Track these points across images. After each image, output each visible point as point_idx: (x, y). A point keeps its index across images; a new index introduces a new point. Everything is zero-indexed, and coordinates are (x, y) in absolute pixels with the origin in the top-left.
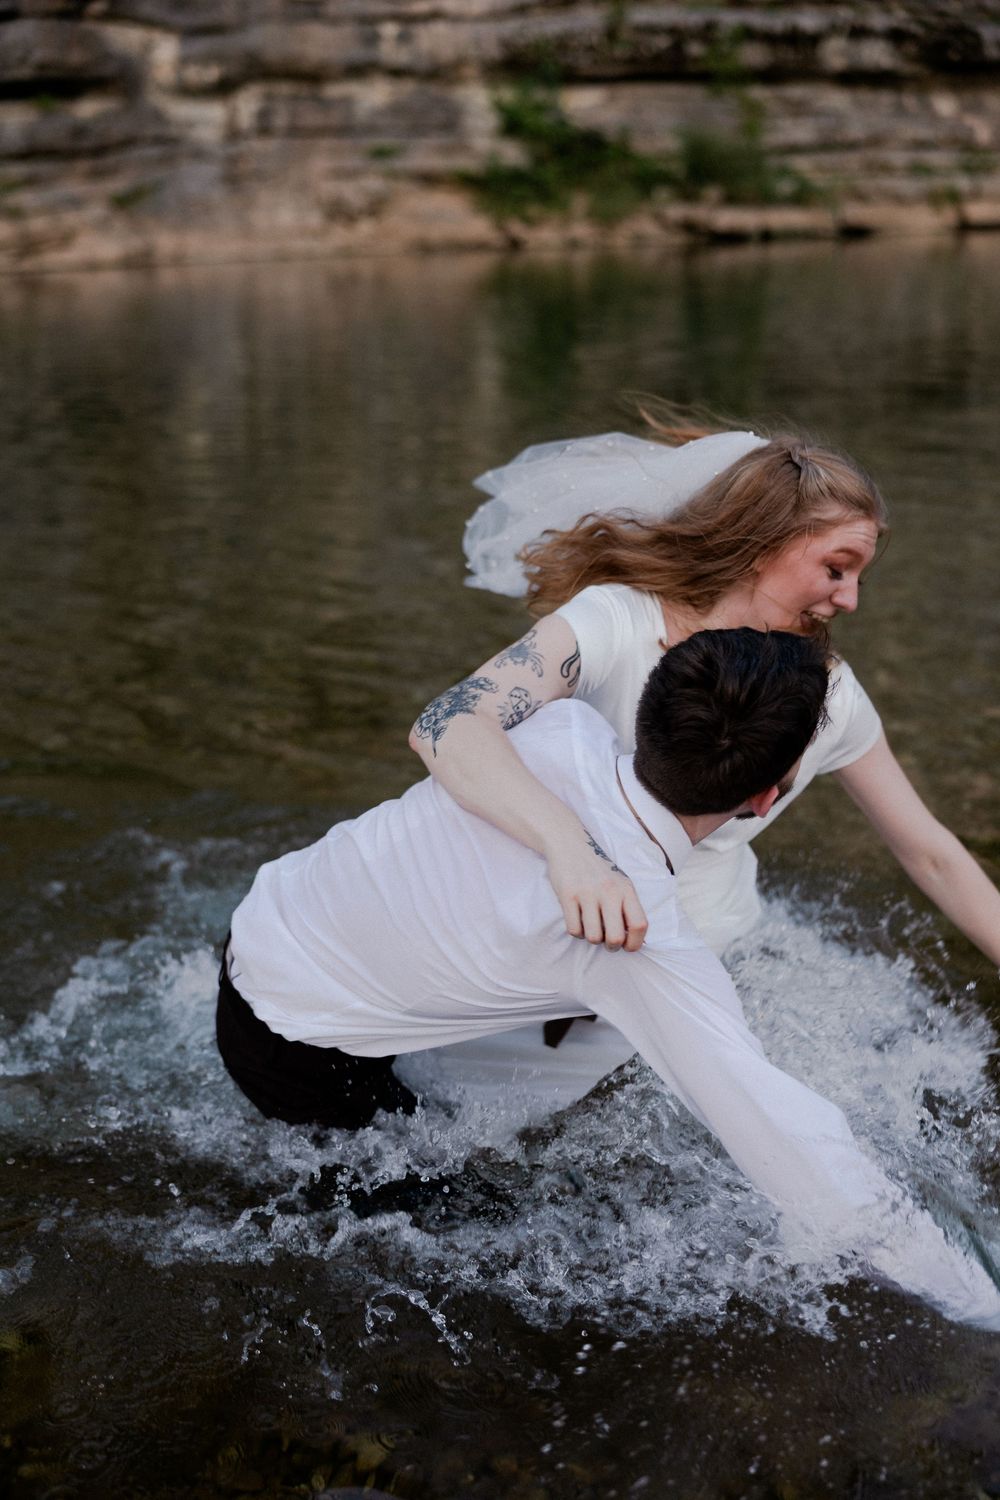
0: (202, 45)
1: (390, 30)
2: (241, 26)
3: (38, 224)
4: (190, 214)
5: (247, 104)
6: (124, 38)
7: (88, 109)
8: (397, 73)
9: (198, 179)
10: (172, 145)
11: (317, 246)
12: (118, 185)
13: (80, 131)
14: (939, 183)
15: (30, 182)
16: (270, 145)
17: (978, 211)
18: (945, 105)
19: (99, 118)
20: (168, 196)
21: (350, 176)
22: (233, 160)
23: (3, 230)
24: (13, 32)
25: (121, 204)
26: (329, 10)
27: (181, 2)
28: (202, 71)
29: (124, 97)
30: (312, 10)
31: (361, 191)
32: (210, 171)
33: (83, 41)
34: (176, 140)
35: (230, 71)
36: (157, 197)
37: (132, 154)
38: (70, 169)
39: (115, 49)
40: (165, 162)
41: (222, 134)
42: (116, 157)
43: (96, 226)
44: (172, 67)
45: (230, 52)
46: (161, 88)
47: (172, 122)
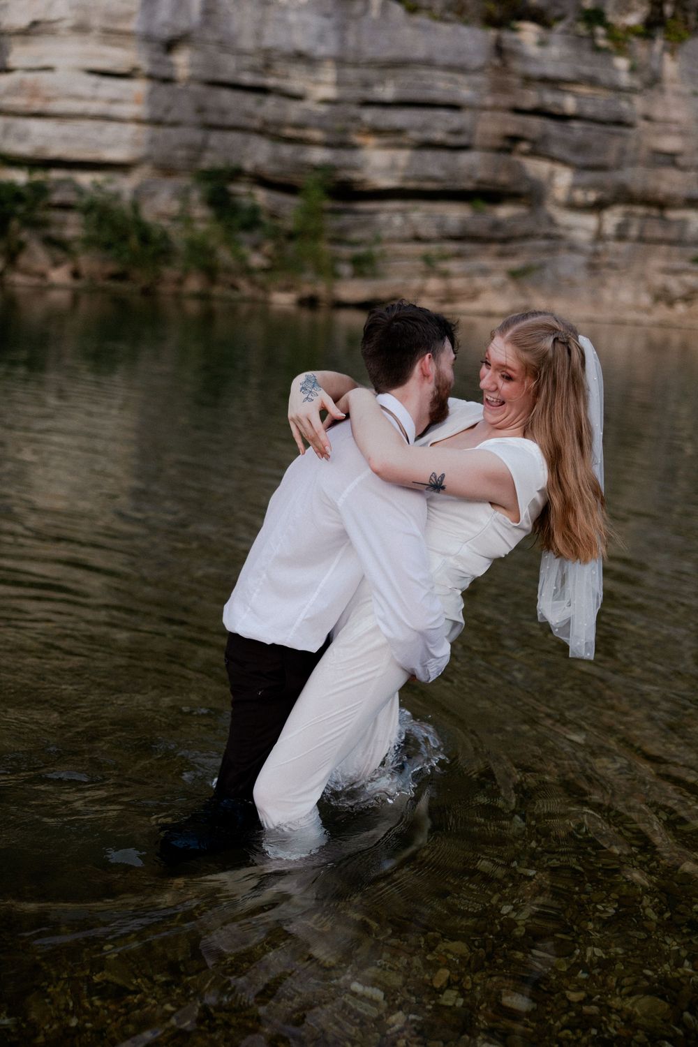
0: (589, 177)
2: (619, 166)
3: (458, 283)
4: (561, 287)
5: (612, 219)
6: (537, 168)
7: (504, 212)
9: (570, 264)
10: (556, 240)
11: (645, 318)
12: (515, 263)
13: (497, 225)
15: (459, 255)
16: (623, 247)
19: (513, 218)
20: (548, 273)
21: (676, 272)
22: (596, 254)
23: (434, 284)
24: (466, 160)
25: (515, 275)
26: (681, 161)
27: (580, 148)
28: (585, 194)
29: (530, 206)
30: (670, 159)
31: (683, 284)
32: (579, 259)
33: (511, 168)
34: (559, 238)
35: (605, 196)
36: (539, 273)
37: (527, 244)
38: (485, 250)
39: (531, 174)
40: (549, 251)
41: (590, 236)
42: (517, 245)
43: (494, 288)
44: (567, 188)
45: (608, 183)
46: (556, 202)
47: (559, 226)
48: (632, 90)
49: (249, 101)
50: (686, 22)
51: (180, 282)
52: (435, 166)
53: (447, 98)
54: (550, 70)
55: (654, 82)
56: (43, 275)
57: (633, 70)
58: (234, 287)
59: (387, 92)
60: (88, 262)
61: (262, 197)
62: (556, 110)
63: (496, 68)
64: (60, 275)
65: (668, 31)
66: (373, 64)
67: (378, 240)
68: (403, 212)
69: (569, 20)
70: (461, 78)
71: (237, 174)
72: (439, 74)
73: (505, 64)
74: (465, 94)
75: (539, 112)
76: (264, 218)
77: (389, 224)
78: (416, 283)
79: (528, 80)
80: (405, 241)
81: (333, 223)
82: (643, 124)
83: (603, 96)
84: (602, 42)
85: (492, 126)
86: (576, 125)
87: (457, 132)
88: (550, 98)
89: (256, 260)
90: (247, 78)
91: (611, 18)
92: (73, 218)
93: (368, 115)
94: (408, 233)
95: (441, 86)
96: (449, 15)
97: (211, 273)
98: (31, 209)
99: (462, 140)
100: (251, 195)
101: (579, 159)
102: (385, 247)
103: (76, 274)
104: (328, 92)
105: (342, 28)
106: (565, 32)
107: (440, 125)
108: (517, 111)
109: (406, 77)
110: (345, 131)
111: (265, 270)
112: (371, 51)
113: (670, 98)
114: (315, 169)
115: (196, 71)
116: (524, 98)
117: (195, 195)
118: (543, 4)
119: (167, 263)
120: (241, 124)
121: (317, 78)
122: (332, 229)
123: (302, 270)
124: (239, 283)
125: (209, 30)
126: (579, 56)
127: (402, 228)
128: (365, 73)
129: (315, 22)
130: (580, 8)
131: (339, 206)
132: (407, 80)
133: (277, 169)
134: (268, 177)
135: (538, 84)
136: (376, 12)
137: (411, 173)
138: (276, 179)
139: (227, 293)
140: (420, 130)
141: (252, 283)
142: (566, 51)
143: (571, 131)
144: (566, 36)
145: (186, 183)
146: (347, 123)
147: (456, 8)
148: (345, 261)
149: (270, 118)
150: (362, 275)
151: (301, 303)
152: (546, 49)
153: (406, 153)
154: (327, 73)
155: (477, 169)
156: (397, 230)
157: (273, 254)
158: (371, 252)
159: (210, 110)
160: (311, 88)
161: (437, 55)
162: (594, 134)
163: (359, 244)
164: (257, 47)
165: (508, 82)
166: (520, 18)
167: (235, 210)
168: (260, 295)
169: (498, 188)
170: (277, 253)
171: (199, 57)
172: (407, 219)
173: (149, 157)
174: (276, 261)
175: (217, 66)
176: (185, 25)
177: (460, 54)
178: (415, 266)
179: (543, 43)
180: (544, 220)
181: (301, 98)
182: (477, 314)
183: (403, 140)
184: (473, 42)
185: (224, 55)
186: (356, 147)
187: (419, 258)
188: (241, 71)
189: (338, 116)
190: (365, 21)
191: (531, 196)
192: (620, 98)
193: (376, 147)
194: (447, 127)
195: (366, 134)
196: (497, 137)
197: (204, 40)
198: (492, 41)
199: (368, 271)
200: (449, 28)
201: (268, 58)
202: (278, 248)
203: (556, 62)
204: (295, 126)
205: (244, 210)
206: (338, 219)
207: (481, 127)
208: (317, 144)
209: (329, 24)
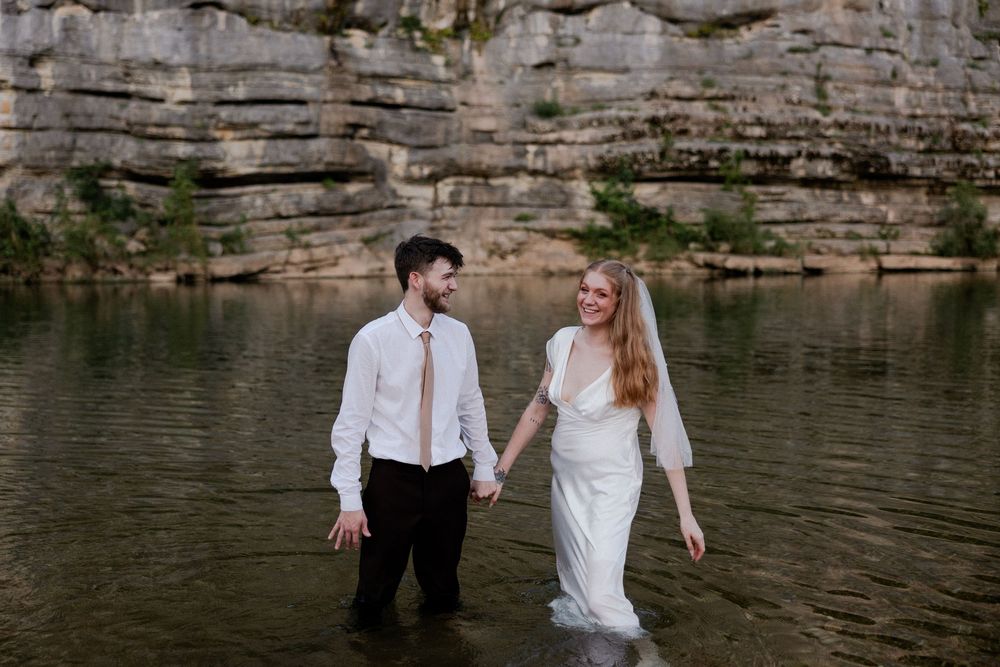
0: (421, 155)
1: (532, 149)
2: (446, 145)
3: (319, 253)
5: (445, 188)
6: (377, 150)
7: (352, 188)
8: (534, 173)
9: (414, 228)
10: (398, 209)
11: (485, 270)
12: (367, 232)
13: (347, 200)
14: (866, 244)
15: (317, 229)
16: (458, 211)
17: (889, 262)
18: (867, 198)
19: (359, 193)
20: (397, 237)
21: (504, 229)
22: (435, 219)
23: (298, 255)
24: (314, 145)
25: (367, 242)
26: (496, 137)
27: (411, 131)
28: (421, 169)
29: (373, 181)
30: (488, 136)
31: (511, 239)
33: (354, 151)
34: (403, 207)
35: (437, 169)
36: (389, 238)
37: (376, 214)
38: (340, 222)
39: (373, 155)
40: (395, 219)
41: (428, 205)
42: (367, 215)
43: (352, 254)
44: (404, 165)
45: (439, 159)
46: (396, 178)
47: (401, 197)
48: (449, 81)
49: (113, 105)
50: (487, 25)
51: (62, 271)
52: (288, 153)
53: (294, 96)
54: (380, 69)
55: (467, 74)
57: (448, 65)
58: (116, 272)
59: (240, 92)
61: (131, 188)
62: (389, 101)
63: (331, 67)
65: (474, 33)
66: (222, 68)
67: (245, 221)
68: (264, 194)
69: (391, 25)
70: (304, 78)
71: (107, 170)
72: (282, 75)
73: (340, 64)
74: (308, 91)
75: (372, 103)
76: (136, 207)
77: (253, 206)
78: (283, 255)
79: (361, 77)
80: (268, 219)
81: (201, 208)
82: (461, 109)
83: (426, 87)
84: (420, 44)
85: (334, 117)
86: (405, 111)
87: (306, 123)
88: (381, 91)
89: (133, 246)
90: (109, 86)
91: (424, 24)
93: (225, 113)
94: (270, 213)
95: (287, 86)
96: (289, 26)
97: (92, 261)
99: (311, 130)
100: (122, 188)
101: (412, 141)
102: (250, 225)
104: (188, 95)
105: (193, 40)
106: (389, 36)
107: (289, 118)
108: (355, 103)
109: (255, 79)
110: (205, 127)
111: (140, 254)
112: (220, 58)
113: (481, 87)
114: (180, 161)
115: (60, 82)
116: (360, 92)
117: (68, 192)
118: (367, 14)
119: (47, 255)
120: (106, 125)
121: (174, 82)
122: (200, 213)
123: (178, 252)
124: (120, 268)
125: (69, 45)
126: (402, 55)
127: (264, 208)
128: (217, 77)
129: (168, 35)
130: (398, 17)
131: (204, 192)
132: (256, 81)
133: (144, 163)
134: (136, 170)
135: (370, 80)
136: (222, 25)
137: (267, 160)
138: (143, 172)
139: (110, 277)
140: (272, 123)
141: (131, 266)
142: (391, 52)
143: (403, 117)
144: (389, 40)
145: (58, 180)
146: (206, 120)
147: (293, 20)
148: (215, 240)
149: (133, 119)
150: (232, 252)
151: (179, 280)
152: (373, 51)
153: (261, 143)
154: (183, 78)
155: (325, 153)
156: (259, 210)
157: (147, 239)
158: (238, 230)
159: (76, 116)
160: (169, 91)
161: (280, 59)
162: (422, 119)
163: (226, 224)
164: (117, 58)
165: (344, 80)
166: (349, 26)
167: (108, 202)
168: (141, 277)
169: (345, 168)
170: (152, 238)
171: (62, 69)
172: (267, 200)
173: (19, 160)
174: (150, 246)
175: (80, 76)
176: (46, 41)
177: (300, 57)
178: (279, 240)
179: (370, 46)
180: (388, 193)
181: (161, 101)
182: (339, 278)
183: (257, 132)
184: (311, 47)
185: (86, 66)
186: (215, 140)
187: (281, 233)
188: (103, 79)
189: (197, 114)
190: (213, 33)
191: (375, 174)
192: (440, 88)
193: (234, 139)
194: (296, 119)
195: (225, 129)
196: (340, 125)
197: (66, 54)
198: (327, 45)
199: (237, 248)
200: (288, 36)
201: (127, 67)
202: (151, 233)
203: (383, 61)
204: (158, 125)
205: (117, 201)
206: (207, 204)
207: (325, 118)
208: (179, 139)
209: (181, 36)
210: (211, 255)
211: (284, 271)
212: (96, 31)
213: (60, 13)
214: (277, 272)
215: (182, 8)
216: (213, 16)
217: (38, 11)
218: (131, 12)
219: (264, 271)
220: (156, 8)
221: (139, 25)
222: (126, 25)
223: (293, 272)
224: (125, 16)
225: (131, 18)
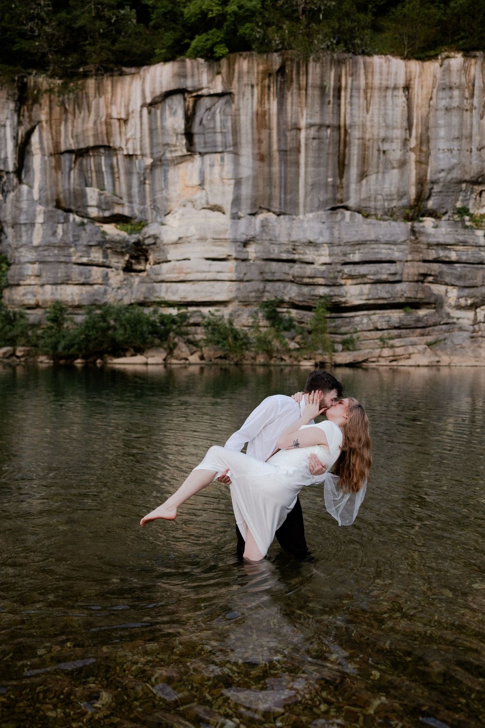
0: (467, 292)
2: (483, 285)
3: (399, 351)
4: (456, 350)
5: (482, 312)
6: (438, 289)
7: (422, 313)
9: (460, 338)
10: (451, 325)
12: (430, 339)
13: (419, 320)
15: (399, 336)
19: (426, 315)
20: (448, 342)
23: (386, 352)
24: (398, 287)
25: (429, 345)
27: (460, 278)
28: (466, 300)
29: (435, 308)
32: (466, 334)
33: (423, 290)
34: (454, 323)
35: (477, 300)
36: (443, 342)
37: (436, 328)
38: (413, 333)
39: (436, 292)
40: (448, 331)
41: (471, 322)
42: (430, 329)
43: (419, 352)
44: (455, 299)
45: (478, 294)
46: (450, 306)
47: (453, 318)
49: (286, 267)
51: (254, 358)
52: (383, 292)
53: (388, 258)
54: (441, 240)
56: (186, 359)
58: (282, 359)
59: (357, 257)
60: (207, 351)
61: (294, 313)
62: (447, 260)
63: (411, 241)
64: (194, 359)
66: (347, 244)
67: (356, 332)
68: (368, 315)
69: (449, 214)
70: (395, 248)
71: (281, 303)
72: (382, 246)
73: (417, 238)
74: (397, 255)
75: (436, 261)
76: (296, 323)
77: (361, 323)
78: (378, 351)
79: (429, 246)
80: (370, 331)
81: (331, 324)
83: (471, 250)
84: (468, 224)
85: (412, 270)
86: (457, 265)
87: (395, 274)
88: (442, 254)
89: (293, 345)
90: (284, 256)
91: (471, 211)
92: (200, 330)
93: (347, 269)
94: (371, 327)
95: (384, 252)
96: (387, 218)
98: (179, 327)
99: (397, 278)
100: (289, 312)
101: (461, 283)
102: (359, 334)
103: (202, 358)
104: (327, 260)
105: (331, 228)
106: (449, 220)
107: (384, 272)
108: (425, 261)
110: (336, 278)
111: (298, 350)
112: (346, 238)
114: (321, 297)
115: (259, 254)
116: (428, 254)
117: (260, 315)
118: (435, 207)
119: (247, 349)
120: (282, 278)
121: (319, 253)
122: (331, 327)
123: (316, 349)
124: (284, 357)
125: (264, 235)
126: (457, 231)
127: (368, 324)
128: (344, 248)
129: (317, 226)
130: (455, 208)
131: (334, 315)
132: (366, 250)
133: (301, 299)
134: (297, 303)
135: (435, 247)
136: (347, 219)
137: (370, 296)
138: (301, 304)
139: (278, 362)
140: (374, 274)
141: (291, 357)
142: (449, 229)
143: (456, 269)
144: (449, 222)
145: (256, 309)
146: (336, 274)
147: (390, 213)
148: (338, 343)
149: (296, 274)
150: (348, 349)
151: (316, 365)
152: (438, 229)
153: (368, 286)
154: (324, 250)
155: (405, 292)
156: (365, 325)
157: (301, 342)
158: (352, 337)
159: (266, 273)
160: (317, 258)
161: (381, 237)
162: (468, 269)
163: (346, 334)
164: (289, 241)
165: (420, 247)
166: (423, 216)
167: (281, 320)
168: (295, 363)
169: (417, 300)
170: (303, 341)
171: (260, 248)
172: (370, 320)
173: (236, 298)
174: (302, 345)
175: (269, 251)
176: (252, 233)
177: (392, 235)
178: (376, 343)
179: (436, 227)
180: (444, 315)
181: (312, 263)
182: (410, 366)
183: (366, 280)
184: (399, 229)
185: (272, 246)
186: (341, 285)
187: (377, 339)
188: (281, 253)
189: (331, 270)
190: (342, 223)
191: (436, 303)
192: (480, 251)
193: (352, 284)
194: (388, 272)
195: (346, 279)
196: (416, 275)
197: (262, 240)
198: (409, 227)
199: (351, 347)
200: (386, 223)
201: (294, 245)
202: (302, 339)
203: (444, 235)
204: (309, 277)
205: (285, 320)
206: (334, 321)
207: (406, 271)
208: (321, 285)
209: (324, 226)
210: (335, 351)
211: (378, 361)
212: (279, 225)
213: (261, 217)
214: (374, 362)
215: (325, 210)
216: (342, 214)
217: (249, 217)
218: (297, 214)
219: (365, 361)
220: (311, 211)
221: (302, 221)
222: (294, 222)
223: (383, 362)
224: (294, 217)
225: (297, 218)
